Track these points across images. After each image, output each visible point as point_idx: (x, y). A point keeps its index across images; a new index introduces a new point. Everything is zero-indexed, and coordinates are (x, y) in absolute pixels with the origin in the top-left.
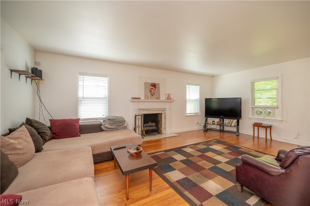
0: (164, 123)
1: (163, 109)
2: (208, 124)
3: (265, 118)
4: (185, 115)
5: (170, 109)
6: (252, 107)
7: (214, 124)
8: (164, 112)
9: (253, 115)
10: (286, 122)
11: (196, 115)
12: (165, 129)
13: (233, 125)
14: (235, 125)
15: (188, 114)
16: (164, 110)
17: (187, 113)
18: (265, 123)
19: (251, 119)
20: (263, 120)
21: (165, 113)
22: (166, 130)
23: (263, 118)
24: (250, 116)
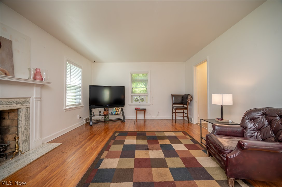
0: (26, 129)
1: (21, 100)
2: (94, 116)
3: (141, 103)
4: (65, 108)
5: (39, 99)
6: (131, 95)
7: (100, 115)
8: (24, 106)
9: (132, 102)
10: (153, 105)
11: (77, 107)
12: (27, 140)
13: (119, 113)
14: (120, 113)
15: (68, 106)
16: (25, 101)
17: (67, 104)
18: (142, 107)
19: (130, 105)
20: (140, 105)
21: (28, 108)
22: (29, 144)
23: (138, 103)
24: (130, 103)
